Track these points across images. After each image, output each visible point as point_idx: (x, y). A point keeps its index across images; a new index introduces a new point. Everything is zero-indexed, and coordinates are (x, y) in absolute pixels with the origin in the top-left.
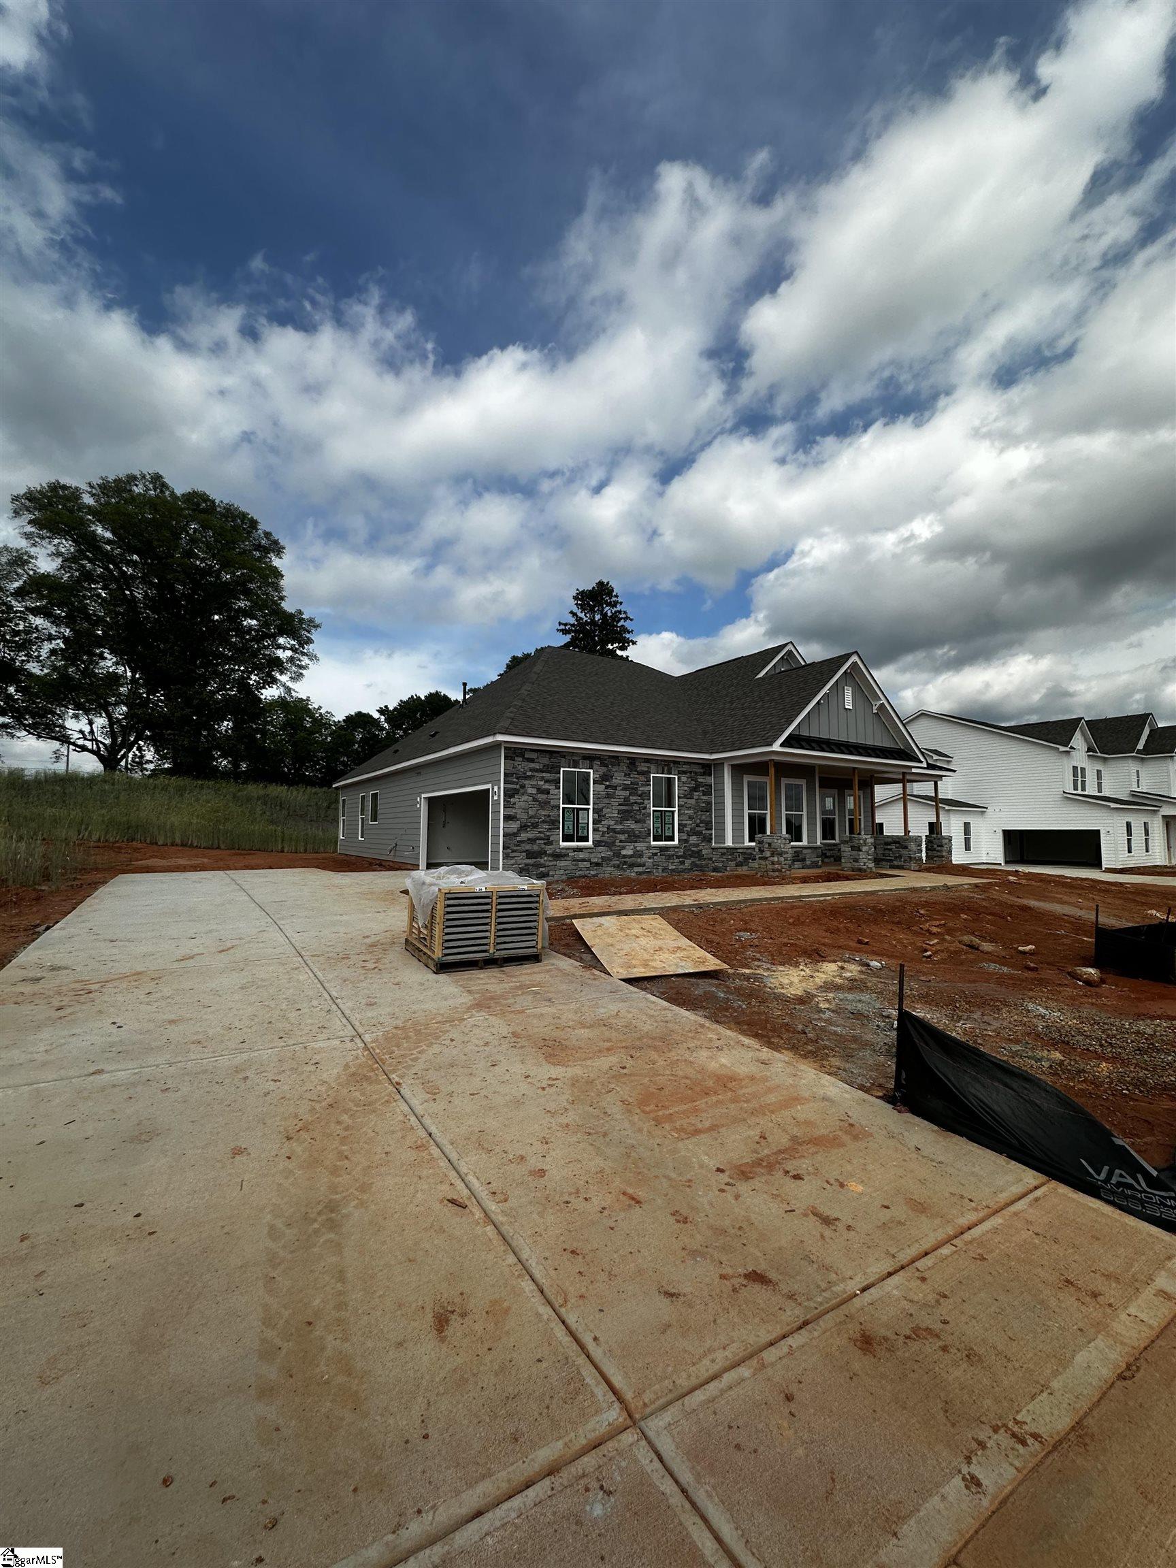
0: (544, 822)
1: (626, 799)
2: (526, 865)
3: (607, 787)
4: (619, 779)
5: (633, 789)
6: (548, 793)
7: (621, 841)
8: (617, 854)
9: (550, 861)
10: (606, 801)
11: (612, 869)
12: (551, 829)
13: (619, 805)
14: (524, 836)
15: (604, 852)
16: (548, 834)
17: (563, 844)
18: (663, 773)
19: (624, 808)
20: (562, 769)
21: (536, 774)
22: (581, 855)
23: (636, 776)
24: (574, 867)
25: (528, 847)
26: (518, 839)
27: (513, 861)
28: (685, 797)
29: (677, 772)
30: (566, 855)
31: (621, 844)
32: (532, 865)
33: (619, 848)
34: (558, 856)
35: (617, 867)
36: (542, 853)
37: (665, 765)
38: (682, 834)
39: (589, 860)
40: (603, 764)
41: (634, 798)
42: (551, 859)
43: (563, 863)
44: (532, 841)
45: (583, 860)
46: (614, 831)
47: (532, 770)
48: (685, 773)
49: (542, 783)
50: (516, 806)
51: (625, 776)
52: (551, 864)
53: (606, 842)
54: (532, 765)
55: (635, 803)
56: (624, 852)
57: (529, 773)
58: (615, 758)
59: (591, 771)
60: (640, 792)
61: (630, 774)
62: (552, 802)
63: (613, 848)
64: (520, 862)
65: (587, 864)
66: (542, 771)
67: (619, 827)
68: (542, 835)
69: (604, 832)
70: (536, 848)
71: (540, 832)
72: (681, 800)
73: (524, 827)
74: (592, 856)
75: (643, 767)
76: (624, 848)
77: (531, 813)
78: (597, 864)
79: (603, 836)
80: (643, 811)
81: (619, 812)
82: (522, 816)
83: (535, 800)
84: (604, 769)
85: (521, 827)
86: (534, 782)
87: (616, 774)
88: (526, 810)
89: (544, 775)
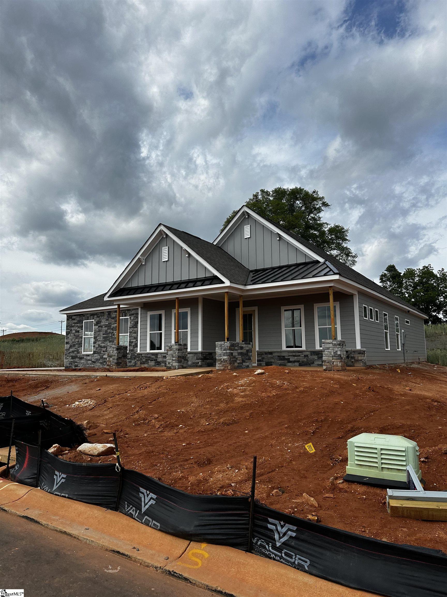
0: (77, 344)
1: (106, 331)
2: (71, 361)
3: (99, 327)
4: (104, 322)
5: (109, 326)
6: (79, 332)
7: (103, 351)
8: (102, 358)
9: (78, 360)
10: (98, 333)
11: (99, 364)
12: (79, 347)
13: (103, 334)
14: (71, 350)
15: (97, 356)
16: (78, 349)
17: (83, 353)
18: (122, 317)
19: (105, 335)
20: (84, 321)
21: (75, 325)
22: (88, 358)
23: (110, 320)
24: (85, 363)
25: (72, 354)
26: (69, 351)
27: (67, 360)
28: (133, 327)
29: (129, 315)
30: (83, 358)
31: (104, 353)
32: (73, 362)
33: (102, 355)
34: (81, 358)
35: (101, 363)
36: (76, 357)
37: (123, 312)
38: (130, 347)
39: (91, 360)
40: (98, 317)
41: (109, 330)
42: (79, 359)
43: (82, 361)
44: (73, 352)
45: (89, 360)
46: (101, 347)
47: (75, 323)
48: (133, 314)
49: (77, 328)
50: (69, 338)
51: (106, 320)
52: (79, 361)
53: (98, 352)
54: (74, 321)
55: (110, 333)
56: (104, 356)
57: (73, 325)
58: (102, 313)
59: (93, 320)
60: (112, 327)
61: (108, 320)
62: (80, 336)
63: (100, 355)
64: (70, 360)
65: (90, 362)
66: (77, 323)
67: (103, 345)
68: (76, 349)
69: (97, 348)
70: (74, 355)
71: (75, 348)
72: (130, 329)
73: (71, 347)
74: (92, 358)
75: (113, 315)
76: (104, 354)
77: (73, 341)
78: (94, 362)
79: (97, 349)
80: (113, 336)
81: (104, 338)
82: (70, 342)
83: (75, 335)
84: (98, 319)
85: (70, 347)
86: (74, 328)
87: (103, 320)
88: (72, 340)
89: (78, 325)
